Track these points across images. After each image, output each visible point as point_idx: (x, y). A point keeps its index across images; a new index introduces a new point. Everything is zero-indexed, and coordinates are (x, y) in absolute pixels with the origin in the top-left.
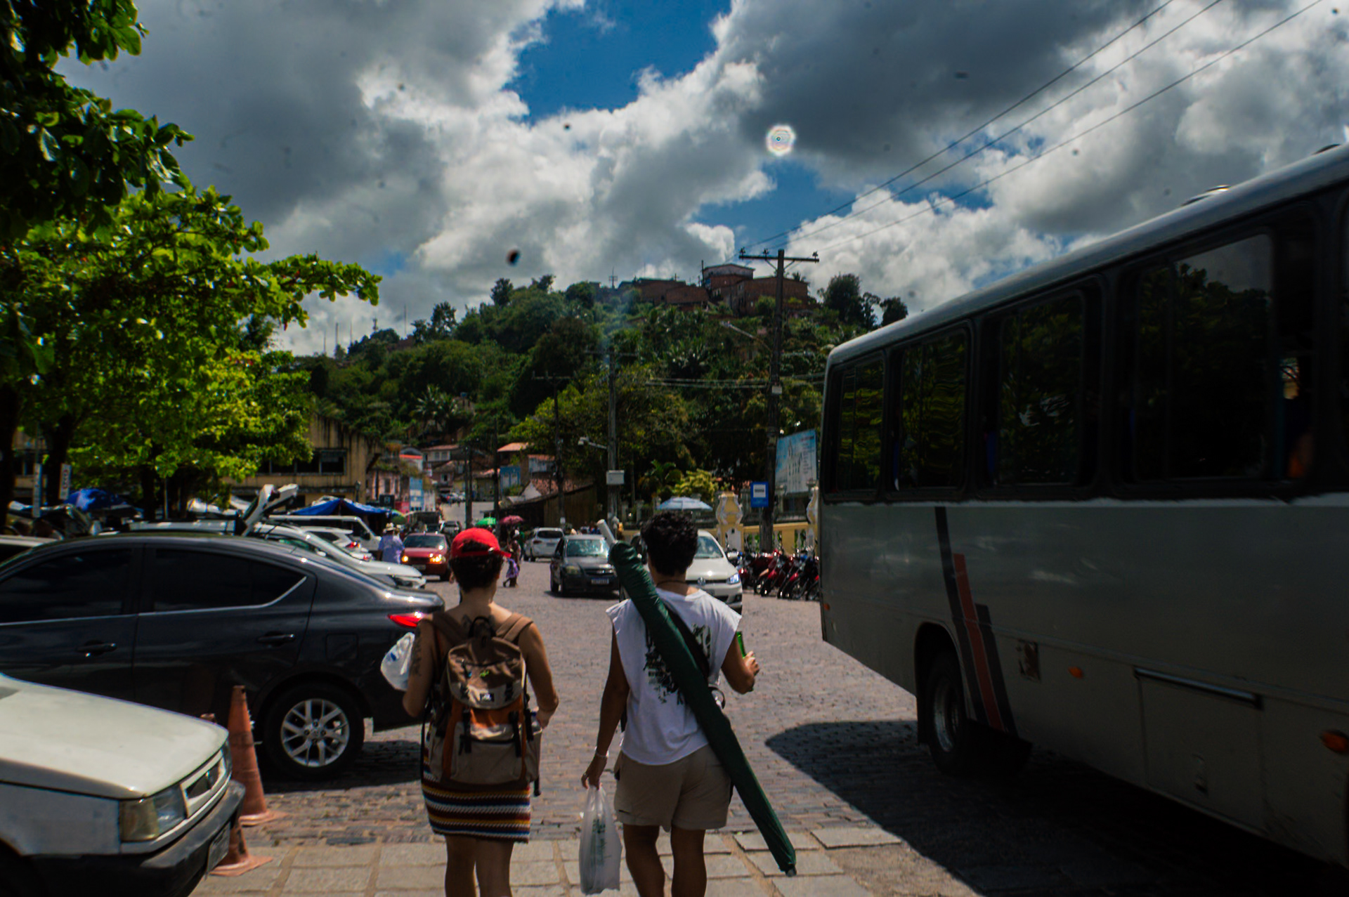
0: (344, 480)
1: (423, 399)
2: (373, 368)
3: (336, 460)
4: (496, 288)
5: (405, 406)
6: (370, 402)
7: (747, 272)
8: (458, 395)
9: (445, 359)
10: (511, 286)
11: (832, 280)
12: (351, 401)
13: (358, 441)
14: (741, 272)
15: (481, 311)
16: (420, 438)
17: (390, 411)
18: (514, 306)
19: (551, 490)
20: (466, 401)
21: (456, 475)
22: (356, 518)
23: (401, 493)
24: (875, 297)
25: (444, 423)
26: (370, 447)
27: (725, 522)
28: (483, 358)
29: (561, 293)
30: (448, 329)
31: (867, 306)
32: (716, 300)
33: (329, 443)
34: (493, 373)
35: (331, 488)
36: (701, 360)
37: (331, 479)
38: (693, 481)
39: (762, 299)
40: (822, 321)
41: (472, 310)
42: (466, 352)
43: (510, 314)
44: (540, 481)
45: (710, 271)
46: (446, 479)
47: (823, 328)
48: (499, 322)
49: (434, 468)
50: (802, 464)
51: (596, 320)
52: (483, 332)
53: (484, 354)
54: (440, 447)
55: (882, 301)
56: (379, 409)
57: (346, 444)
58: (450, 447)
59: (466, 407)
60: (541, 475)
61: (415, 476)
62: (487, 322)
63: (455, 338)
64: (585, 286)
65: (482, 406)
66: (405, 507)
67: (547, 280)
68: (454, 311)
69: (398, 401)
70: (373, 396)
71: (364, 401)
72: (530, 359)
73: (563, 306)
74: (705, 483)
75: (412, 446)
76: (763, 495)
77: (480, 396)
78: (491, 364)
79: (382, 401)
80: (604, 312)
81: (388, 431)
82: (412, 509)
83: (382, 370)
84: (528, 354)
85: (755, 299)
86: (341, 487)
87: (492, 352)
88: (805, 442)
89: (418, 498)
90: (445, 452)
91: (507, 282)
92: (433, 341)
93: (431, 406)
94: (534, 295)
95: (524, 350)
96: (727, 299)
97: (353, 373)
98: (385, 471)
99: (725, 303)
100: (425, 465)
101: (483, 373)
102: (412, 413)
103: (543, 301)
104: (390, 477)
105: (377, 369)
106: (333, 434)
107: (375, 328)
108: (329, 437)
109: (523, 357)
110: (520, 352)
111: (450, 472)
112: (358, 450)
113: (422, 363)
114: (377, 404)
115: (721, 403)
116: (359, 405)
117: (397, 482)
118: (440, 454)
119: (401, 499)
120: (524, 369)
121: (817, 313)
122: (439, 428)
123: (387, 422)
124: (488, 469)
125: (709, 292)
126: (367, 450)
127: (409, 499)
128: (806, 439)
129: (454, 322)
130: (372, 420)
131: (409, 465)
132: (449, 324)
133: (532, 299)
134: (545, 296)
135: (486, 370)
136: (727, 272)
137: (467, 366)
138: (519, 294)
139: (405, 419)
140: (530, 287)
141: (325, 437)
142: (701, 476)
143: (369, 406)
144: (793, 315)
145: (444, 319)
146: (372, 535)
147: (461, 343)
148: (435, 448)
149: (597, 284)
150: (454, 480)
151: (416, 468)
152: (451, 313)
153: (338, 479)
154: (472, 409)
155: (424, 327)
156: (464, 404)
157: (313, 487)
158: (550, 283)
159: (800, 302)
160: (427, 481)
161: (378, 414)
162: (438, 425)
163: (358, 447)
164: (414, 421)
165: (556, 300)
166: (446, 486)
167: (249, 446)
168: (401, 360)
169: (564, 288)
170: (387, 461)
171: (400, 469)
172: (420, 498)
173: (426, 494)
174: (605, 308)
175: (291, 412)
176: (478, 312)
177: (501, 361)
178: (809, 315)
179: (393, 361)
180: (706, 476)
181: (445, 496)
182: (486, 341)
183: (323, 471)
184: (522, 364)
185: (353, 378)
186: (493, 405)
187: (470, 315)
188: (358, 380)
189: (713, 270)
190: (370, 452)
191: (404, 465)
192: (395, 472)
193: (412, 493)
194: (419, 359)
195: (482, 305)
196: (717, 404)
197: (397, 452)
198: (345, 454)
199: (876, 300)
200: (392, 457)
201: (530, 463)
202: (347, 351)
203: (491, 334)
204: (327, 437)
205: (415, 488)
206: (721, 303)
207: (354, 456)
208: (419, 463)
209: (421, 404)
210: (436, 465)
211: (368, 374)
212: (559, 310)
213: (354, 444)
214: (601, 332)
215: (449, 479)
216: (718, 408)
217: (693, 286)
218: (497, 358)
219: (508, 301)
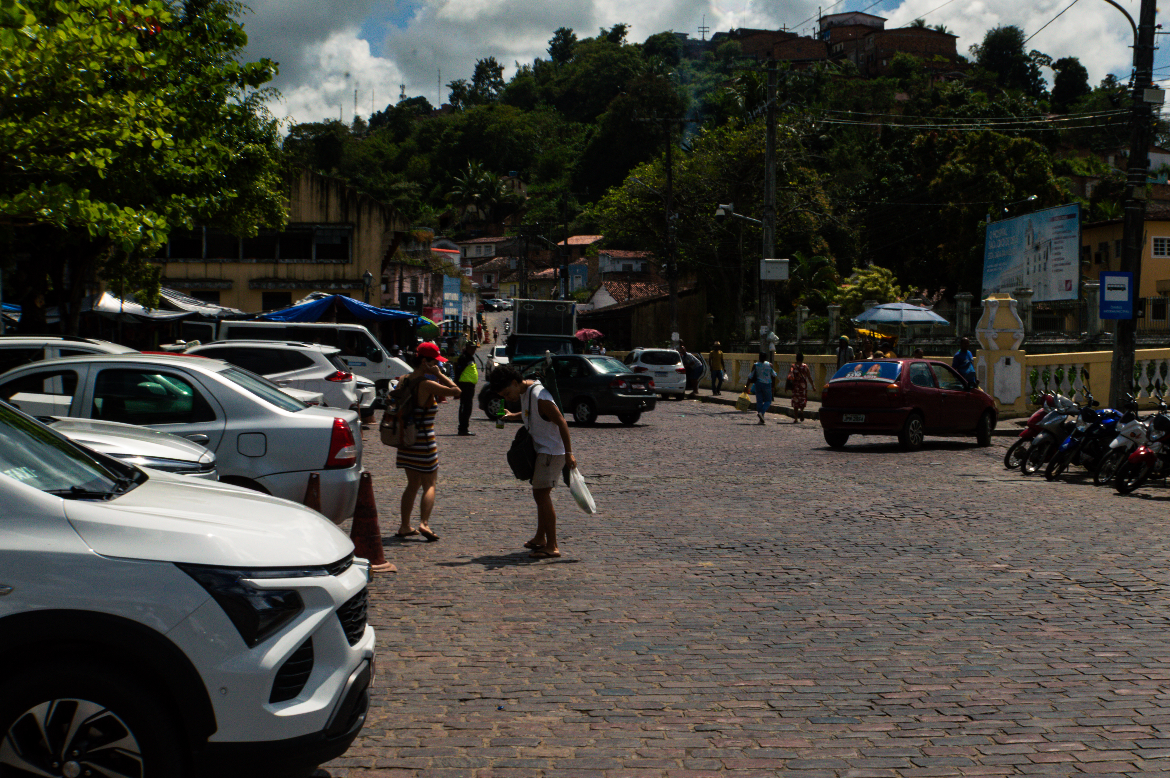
0: (349, 271)
1: (461, 177)
2: (398, 139)
3: (337, 241)
4: (555, 40)
5: (438, 187)
6: (396, 181)
7: (877, 22)
8: (506, 174)
9: (491, 127)
10: (574, 37)
11: (990, 33)
12: (371, 180)
13: (370, 214)
14: (868, 22)
15: (535, 68)
16: (457, 228)
17: (420, 194)
18: (577, 63)
19: (630, 296)
20: (516, 182)
21: (504, 274)
22: (360, 327)
23: (432, 297)
24: (1045, 56)
25: (488, 209)
26: (387, 223)
27: (994, 345)
28: (538, 127)
29: (637, 45)
30: (494, 91)
31: (1033, 67)
32: (837, 57)
33: (327, 216)
34: (551, 147)
35: (329, 282)
36: (822, 132)
37: (330, 270)
38: (864, 283)
39: (899, 56)
40: (977, 85)
41: (525, 67)
42: (517, 120)
43: (573, 72)
44: (615, 284)
45: (829, 20)
46: (489, 280)
47: (979, 93)
48: (559, 83)
49: (474, 266)
50: (1051, 257)
51: (684, 81)
52: (538, 95)
53: (539, 123)
54: (483, 240)
55: (1055, 61)
56: (406, 190)
57: (352, 218)
58: (496, 240)
59: (516, 189)
60: (614, 276)
61: (451, 276)
62: (543, 83)
63: (502, 102)
64: (668, 37)
65: (537, 188)
66: (437, 315)
67: (620, 30)
68: (502, 68)
69: (429, 180)
70: (399, 175)
71: (386, 180)
72: (598, 130)
73: (641, 62)
74: (881, 285)
75: (448, 238)
76: (1123, 296)
77: (533, 176)
78: (548, 135)
79: (409, 181)
80: (693, 71)
81: (417, 218)
82: (447, 317)
83: (410, 142)
84: (595, 122)
85: (889, 56)
86: (345, 281)
87: (549, 120)
88: (1059, 223)
89: (454, 302)
90: (488, 245)
91: (569, 31)
92: (473, 106)
93: (472, 185)
94: (604, 48)
95: (591, 119)
96: (853, 56)
97: (373, 146)
98: (411, 267)
99: (850, 61)
100: (464, 261)
101: (537, 146)
102: (447, 197)
103: (616, 56)
104: (418, 274)
105: (403, 140)
106: (334, 202)
107: (402, 96)
108: (327, 206)
109: (589, 126)
110: (585, 121)
111: (495, 272)
112: (370, 227)
113: (460, 133)
114: (403, 185)
115: (889, 173)
116: (381, 186)
117: (426, 282)
118: (483, 249)
119: (431, 304)
120: (590, 141)
121: (970, 76)
122: (482, 216)
123: (416, 207)
124: (547, 267)
125: (829, 47)
126: (383, 227)
127: (443, 304)
128: (1061, 217)
129: (502, 83)
130: (398, 203)
131: (444, 261)
132: (495, 85)
133: (602, 52)
134: (618, 49)
135: (542, 143)
136: (852, 22)
137: (518, 137)
138: (585, 47)
139: (438, 204)
140: (599, 38)
141: (321, 206)
142: (876, 275)
143: (393, 187)
144: (938, 78)
145: (488, 78)
146: (385, 353)
147: (510, 107)
148: (475, 240)
149: (684, 36)
150: (499, 282)
151: (452, 265)
152: (498, 71)
153: (340, 269)
154: (523, 191)
155: (464, 88)
156: (513, 186)
157: (303, 281)
158: (624, 34)
159: (947, 60)
160: (466, 282)
161: (404, 197)
162: (480, 211)
163: (370, 222)
164: (450, 206)
165: (632, 55)
166: (490, 289)
167: (174, 196)
168: (433, 130)
169: (641, 41)
170: (415, 254)
171: (431, 264)
172: (457, 304)
173: (465, 299)
174: (694, 65)
175: (250, 146)
176: (531, 70)
177: (560, 131)
178: (960, 77)
179: (423, 131)
180: (883, 275)
181: (489, 302)
182: (542, 107)
183: (318, 257)
184: (588, 136)
185: (373, 151)
186: (550, 187)
187: (522, 75)
188: (380, 154)
189: (834, 20)
190: (387, 230)
191: (436, 260)
192: (425, 268)
193: (447, 296)
194: (457, 128)
195: (537, 61)
196: (882, 175)
197: (427, 243)
198: (351, 232)
199: (1046, 60)
200: (421, 248)
201: (601, 259)
202: (368, 123)
203: (548, 97)
204: (324, 207)
205: (452, 291)
206: (844, 62)
207: (363, 234)
208: (456, 259)
209: (459, 183)
210: (476, 262)
211: (393, 146)
212: (636, 68)
213: (364, 218)
214: (690, 94)
215: (493, 281)
216: (884, 180)
217: (808, 38)
218: (555, 127)
219: (571, 56)
